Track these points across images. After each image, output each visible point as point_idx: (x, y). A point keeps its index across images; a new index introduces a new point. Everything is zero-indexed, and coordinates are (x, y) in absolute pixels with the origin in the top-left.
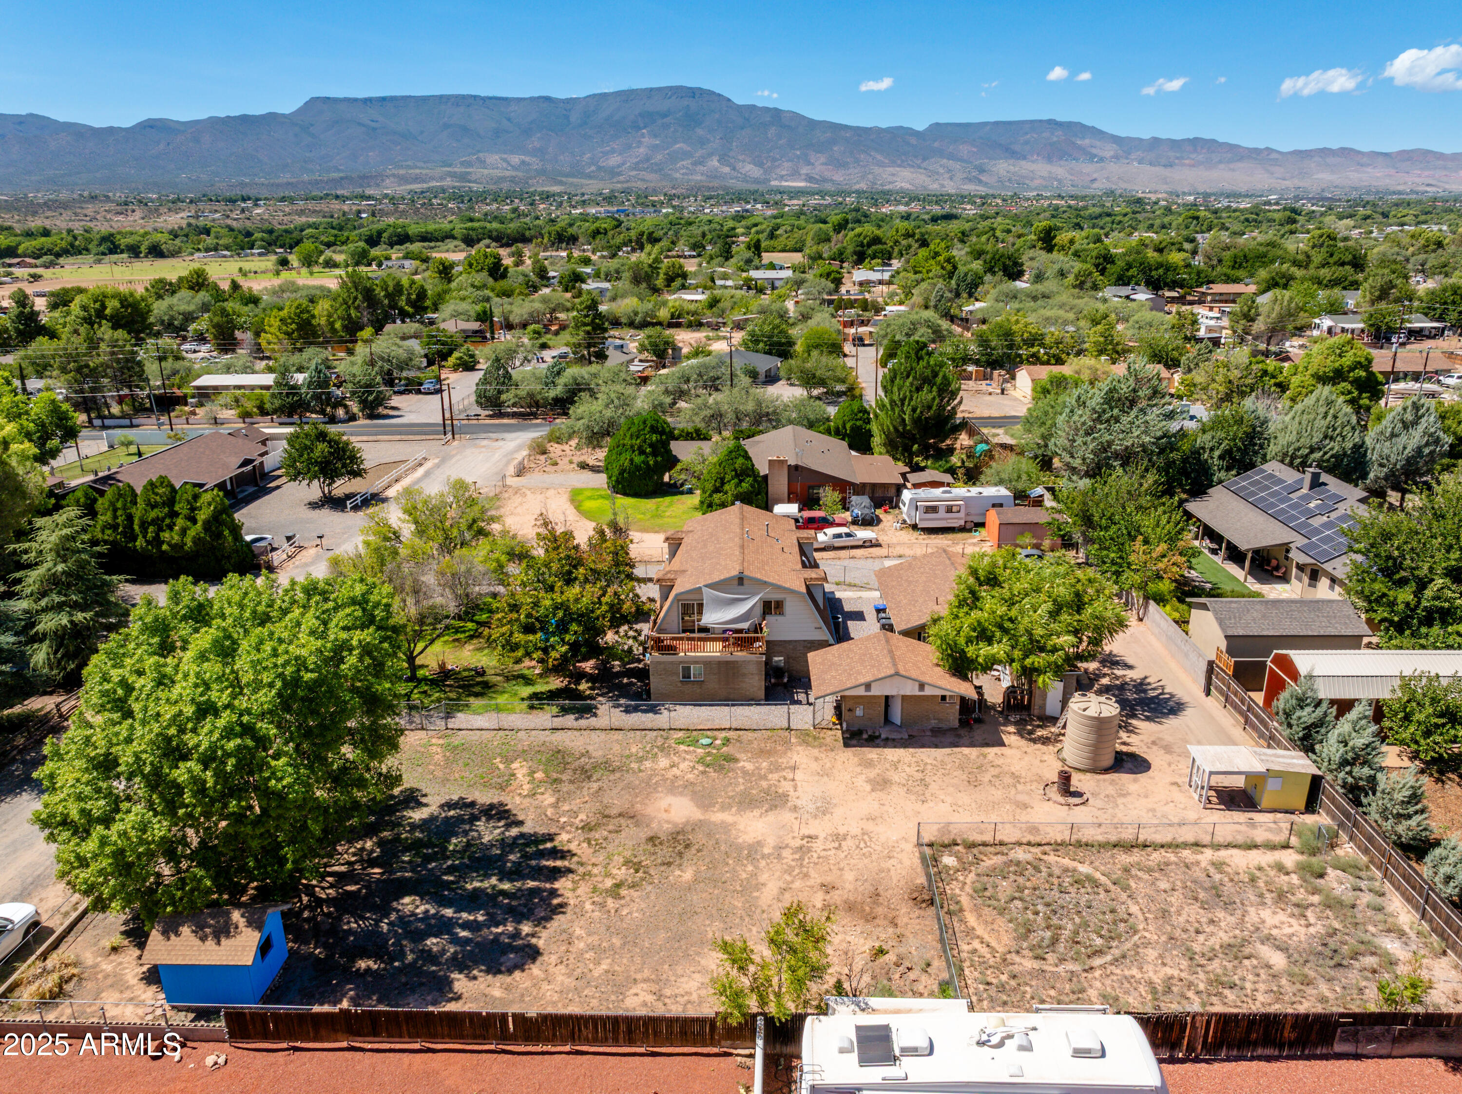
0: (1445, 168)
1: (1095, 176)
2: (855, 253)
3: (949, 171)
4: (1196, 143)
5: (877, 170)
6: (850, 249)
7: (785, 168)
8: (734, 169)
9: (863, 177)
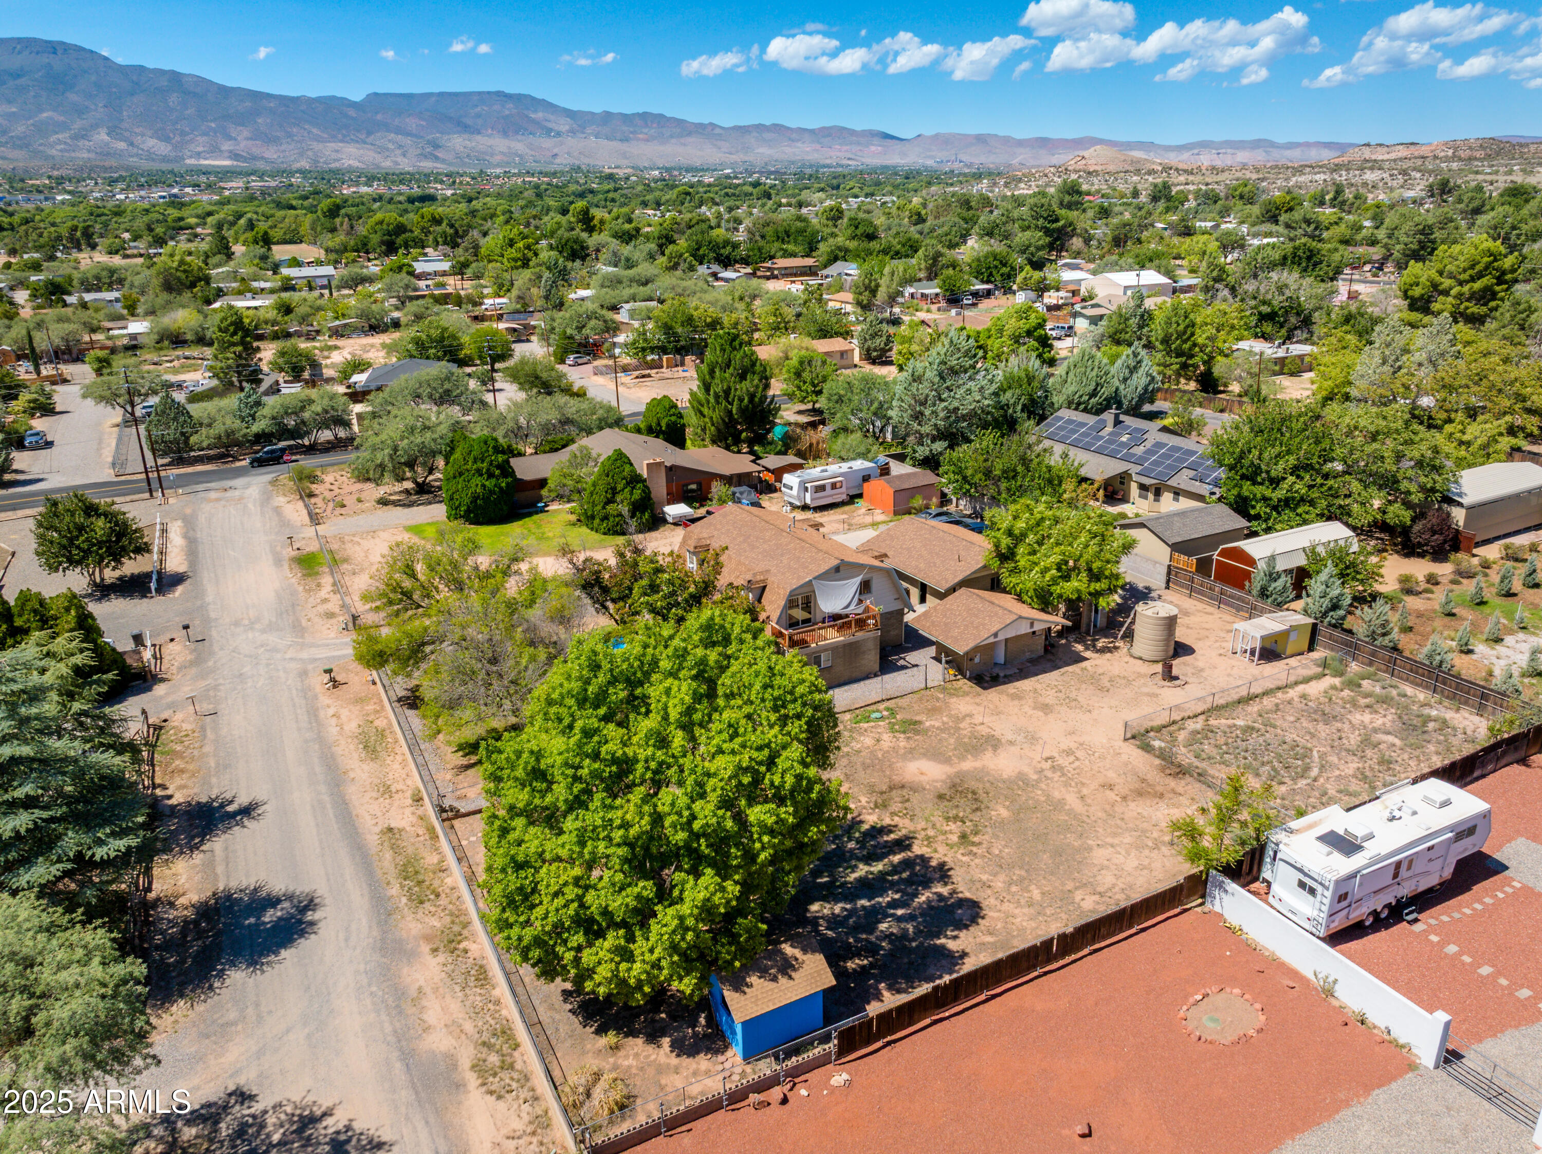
0: (859, 144)
1: (556, 151)
2: (383, 243)
3: (400, 147)
4: (645, 117)
5: (316, 146)
6: (375, 239)
7: (200, 144)
8: (132, 144)
9: (301, 154)
